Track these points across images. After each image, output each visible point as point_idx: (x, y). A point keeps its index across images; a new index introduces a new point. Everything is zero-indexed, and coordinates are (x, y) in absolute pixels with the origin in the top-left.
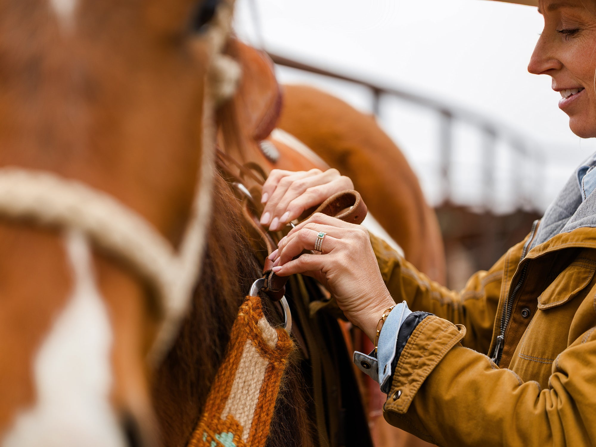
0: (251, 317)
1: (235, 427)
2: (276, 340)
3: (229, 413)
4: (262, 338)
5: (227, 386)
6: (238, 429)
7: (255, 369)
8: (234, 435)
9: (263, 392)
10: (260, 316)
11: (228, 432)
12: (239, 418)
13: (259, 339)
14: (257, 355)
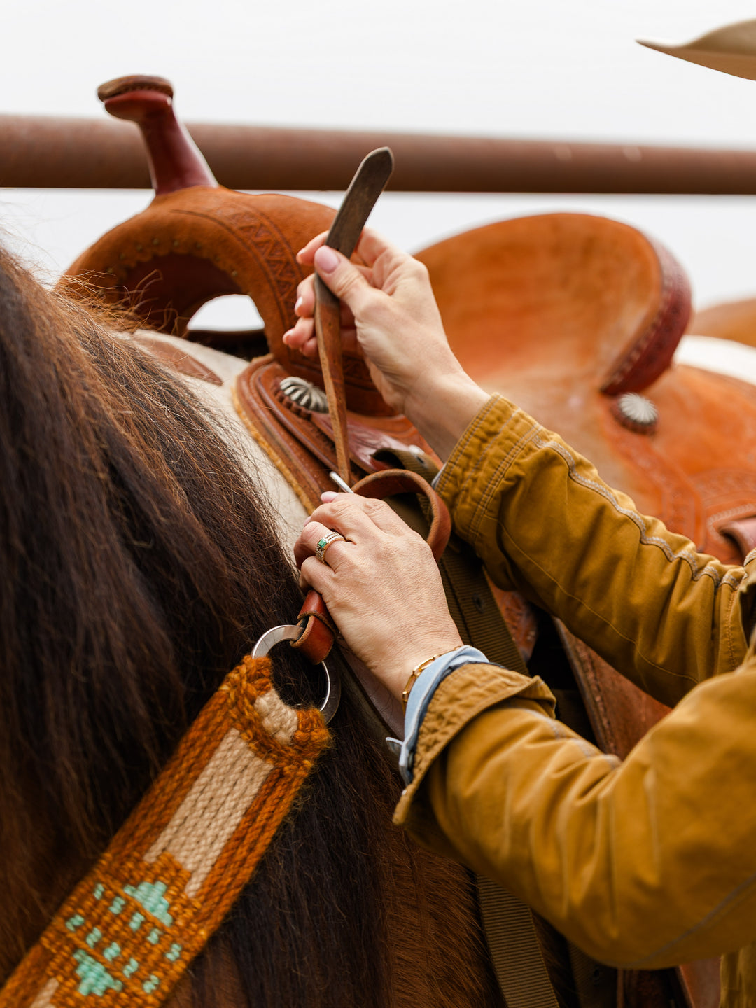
0: (242, 692)
1: (173, 873)
2: (294, 728)
3: (164, 850)
4: (262, 728)
5: (166, 808)
6: (178, 876)
7: (241, 777)
8: (168, 887)
9: (251, 814)
10: (263, 689)
11: (154, 881)
12: (186, 857)
13: (254, 728)
14: (250, 754)
